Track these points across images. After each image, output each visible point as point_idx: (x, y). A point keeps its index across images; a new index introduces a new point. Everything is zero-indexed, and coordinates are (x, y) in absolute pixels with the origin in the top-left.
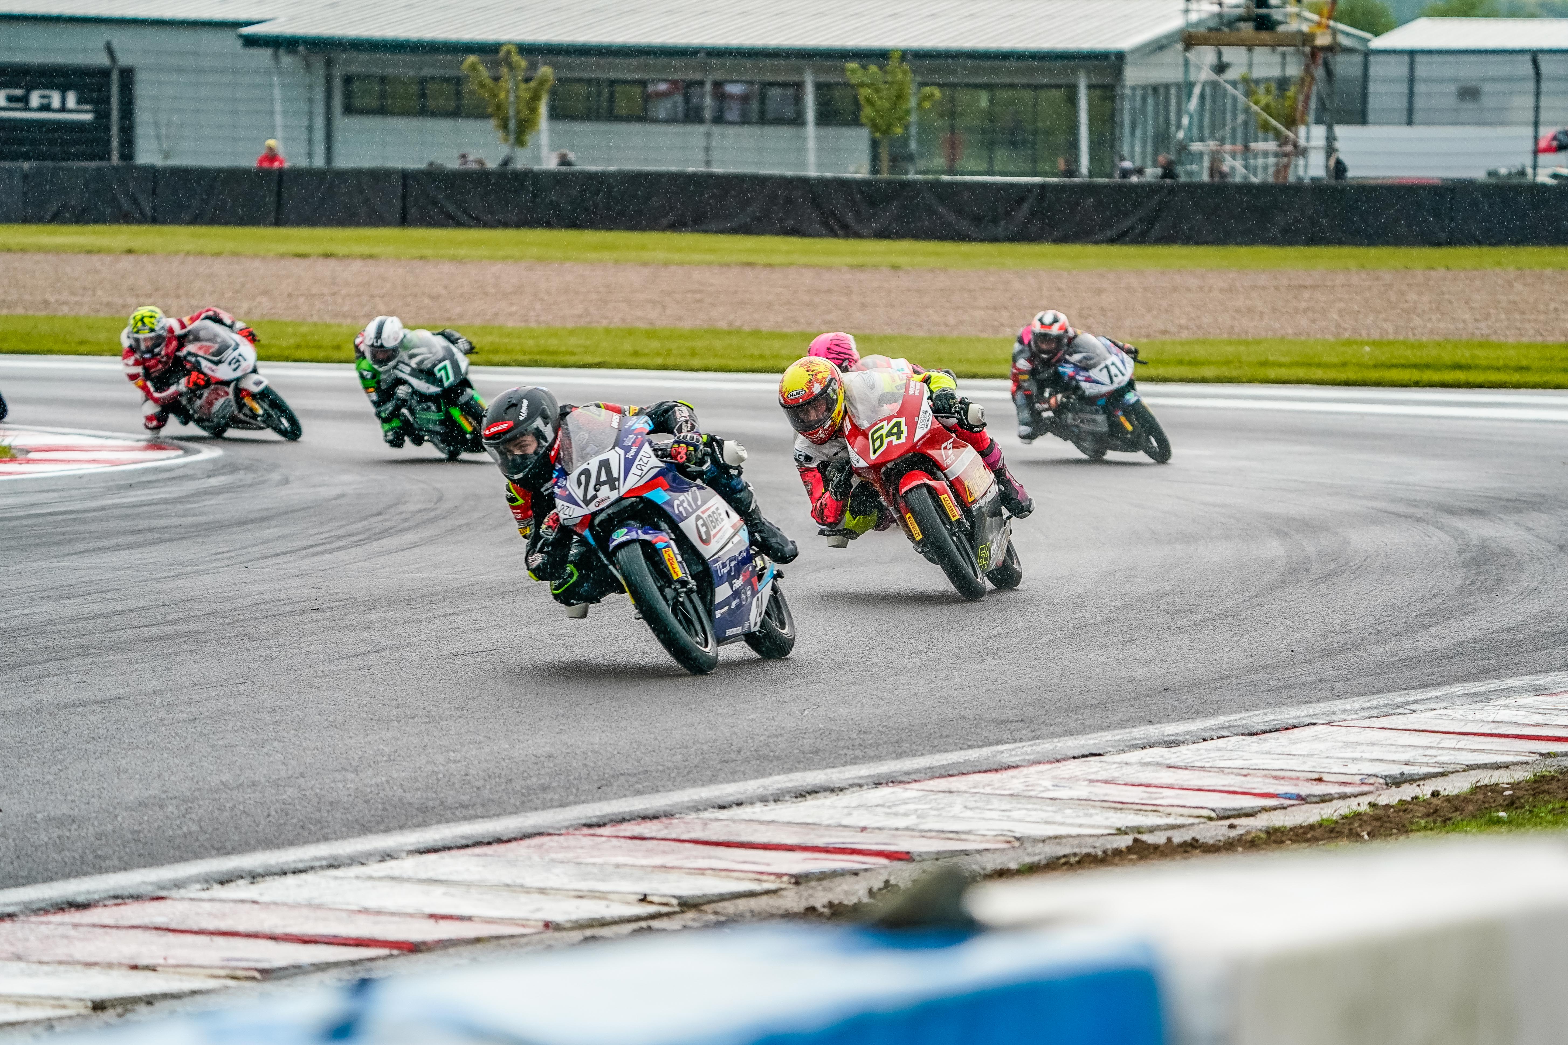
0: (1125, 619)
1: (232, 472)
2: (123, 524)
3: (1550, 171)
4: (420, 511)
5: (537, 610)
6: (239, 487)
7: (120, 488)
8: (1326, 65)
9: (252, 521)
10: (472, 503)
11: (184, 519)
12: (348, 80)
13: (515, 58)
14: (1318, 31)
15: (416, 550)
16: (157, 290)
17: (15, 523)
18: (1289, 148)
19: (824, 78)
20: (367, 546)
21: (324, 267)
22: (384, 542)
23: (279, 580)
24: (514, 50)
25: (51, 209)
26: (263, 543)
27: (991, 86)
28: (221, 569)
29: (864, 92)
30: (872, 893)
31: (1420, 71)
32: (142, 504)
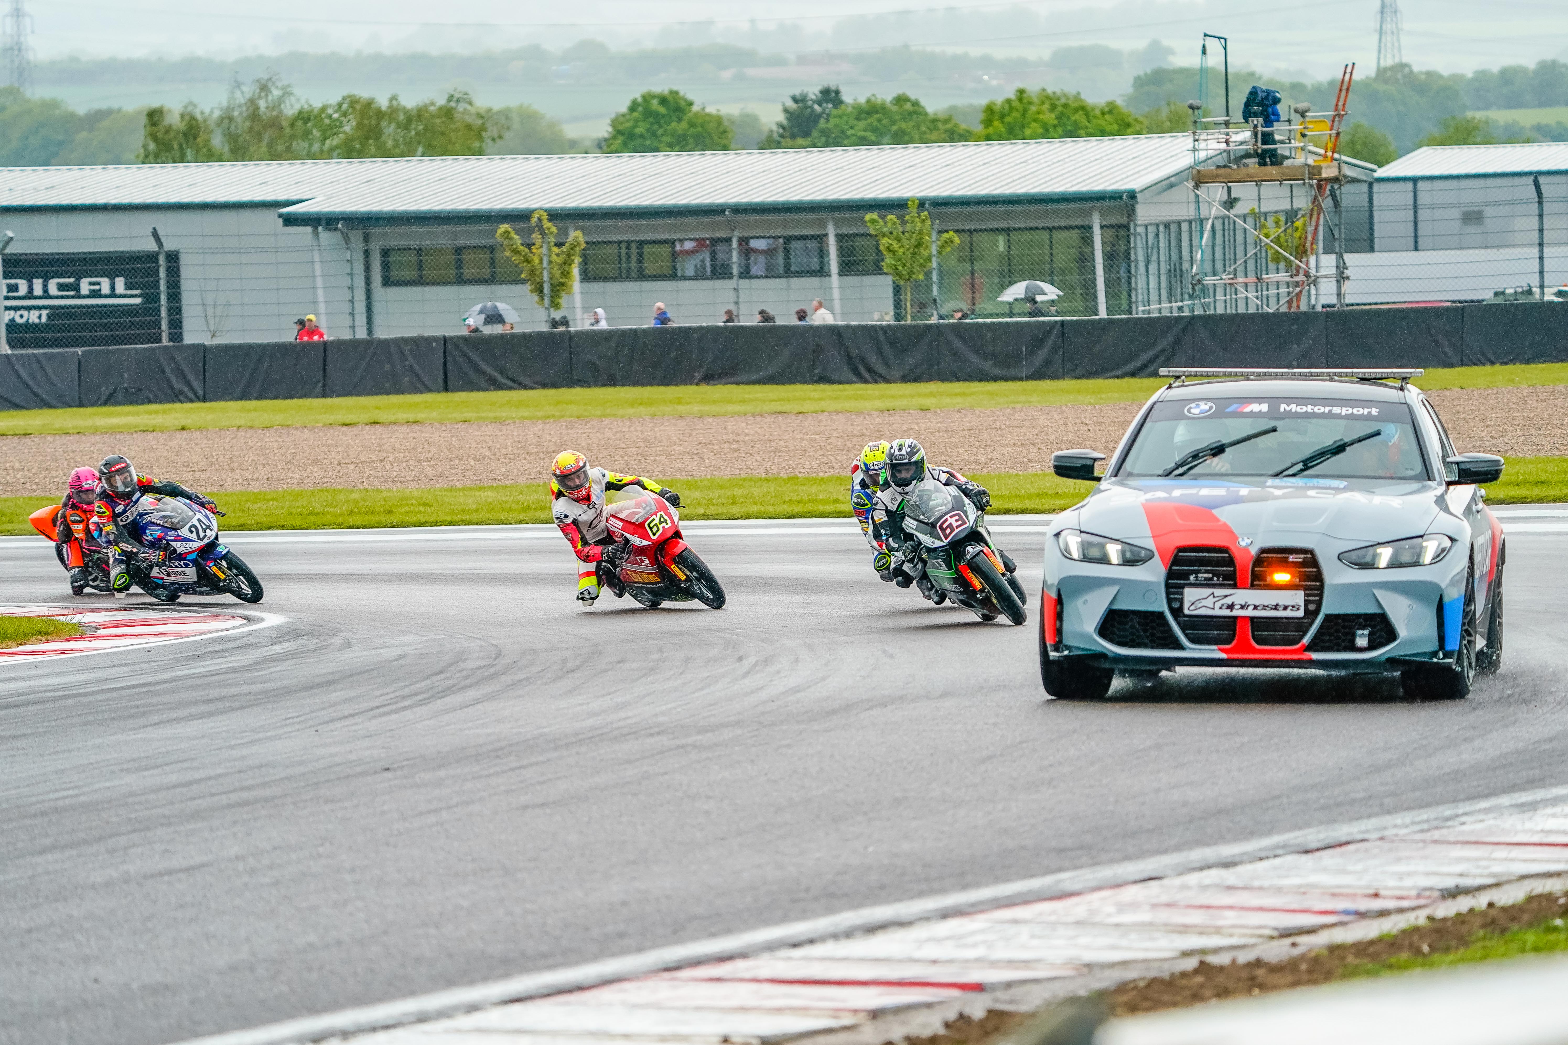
0: (1174, 744)
1: (294, 639)
2: (194, 694)
3: (1555, 290)
4: (481, 668)
5: (602, 760)
6: (302, 652)
7: (189, 659)
8: (1333, 195)
9: (319, 685)
10: (529, 657)
11: (253, 686)
12: (385, 253)
13: (546, 224)
14: (1324, 164)
15: (479, 706)
16: (211, 464)
17: (91, 698)
18: (1301, 278)
19: (845, 230)
20: (430, 706)
21: (371, 435)
22: (447, 700)
23: (348, 742)
24: (545, 217)
25: (105, 391)
26: (331, 706)
27: (1007, 231)
28: (292, 734)
29: (885, 241)
30: (947, 1025)
31: (1424, 198)
32: (212, 674)
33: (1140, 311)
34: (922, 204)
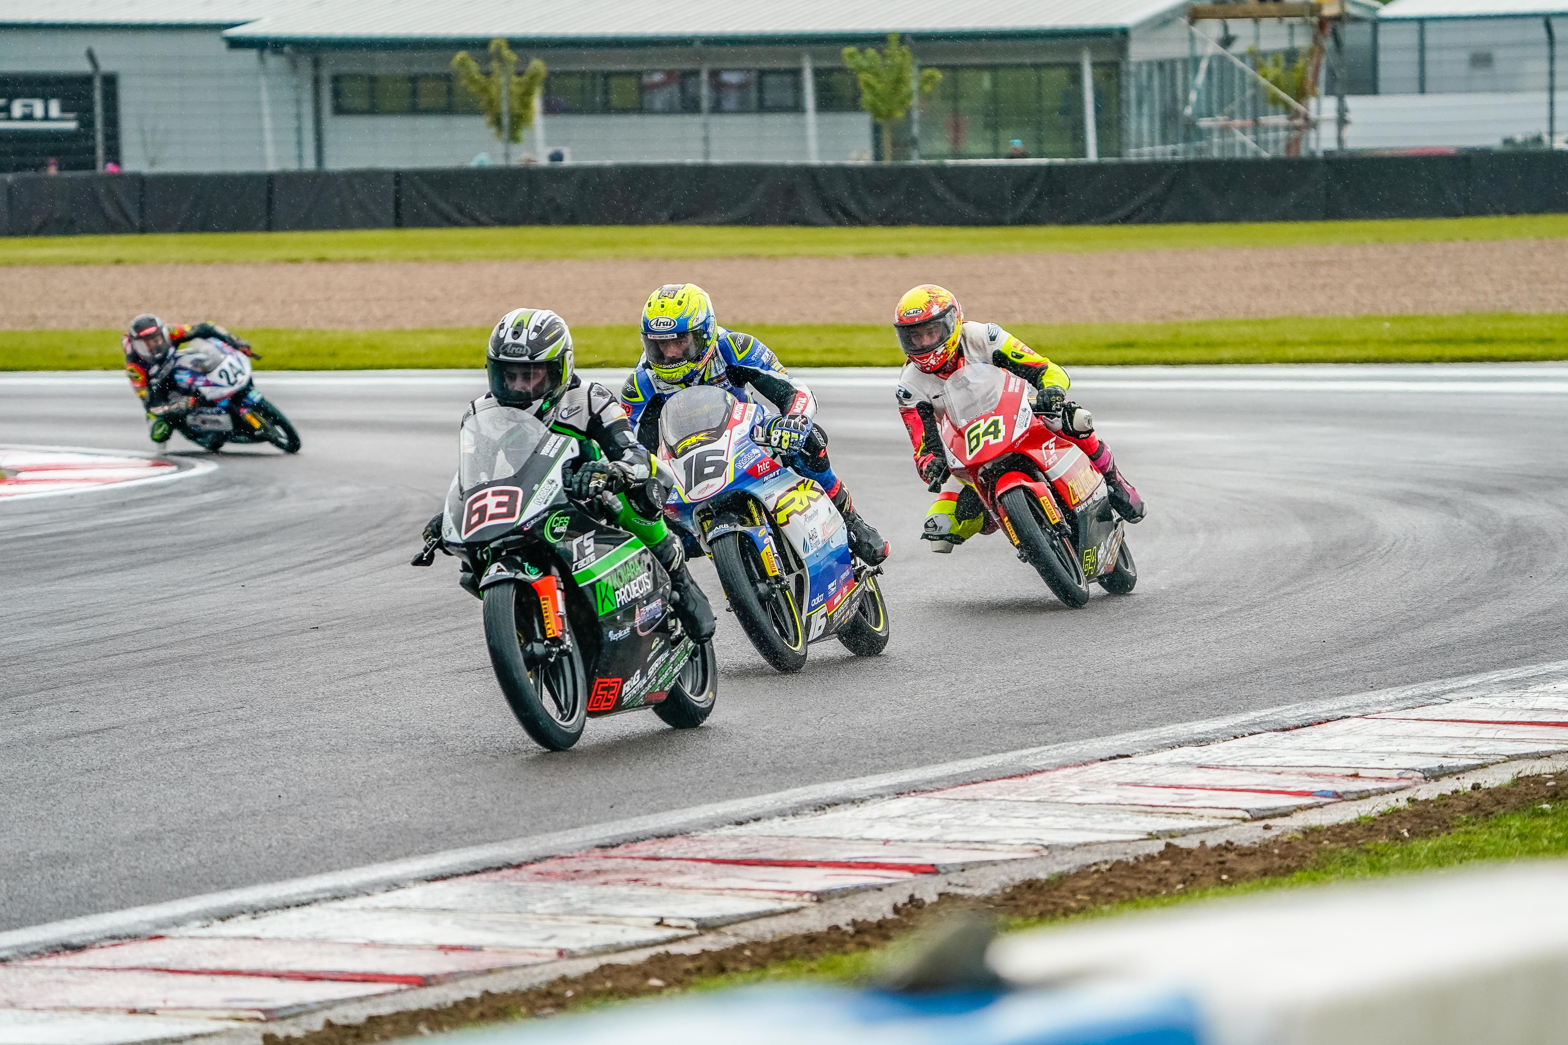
1: (227, 487)
2: (116, 544)
6: (234, 502)
8: (1335, 35)
9: (249, 537)
11: (178, 537)
12: (337, 80)
13: (505, 52)
16: (147, 299)
17: (5, 546)
18: (1299, 122)
19: (821, 64)
20: (366, 561)
21: (319, 273)
22: (383, 556)
23: (276, 598)
24: (503, 44)
25: (37, 220)
26: (259, 561)
27: (993, 68)
28: (217, 589)
29: (863, 77)
30: (896, 910)
31: (1431, 38)
32: (136, 523)
33: (1132, 155)
34: (903, 38)
